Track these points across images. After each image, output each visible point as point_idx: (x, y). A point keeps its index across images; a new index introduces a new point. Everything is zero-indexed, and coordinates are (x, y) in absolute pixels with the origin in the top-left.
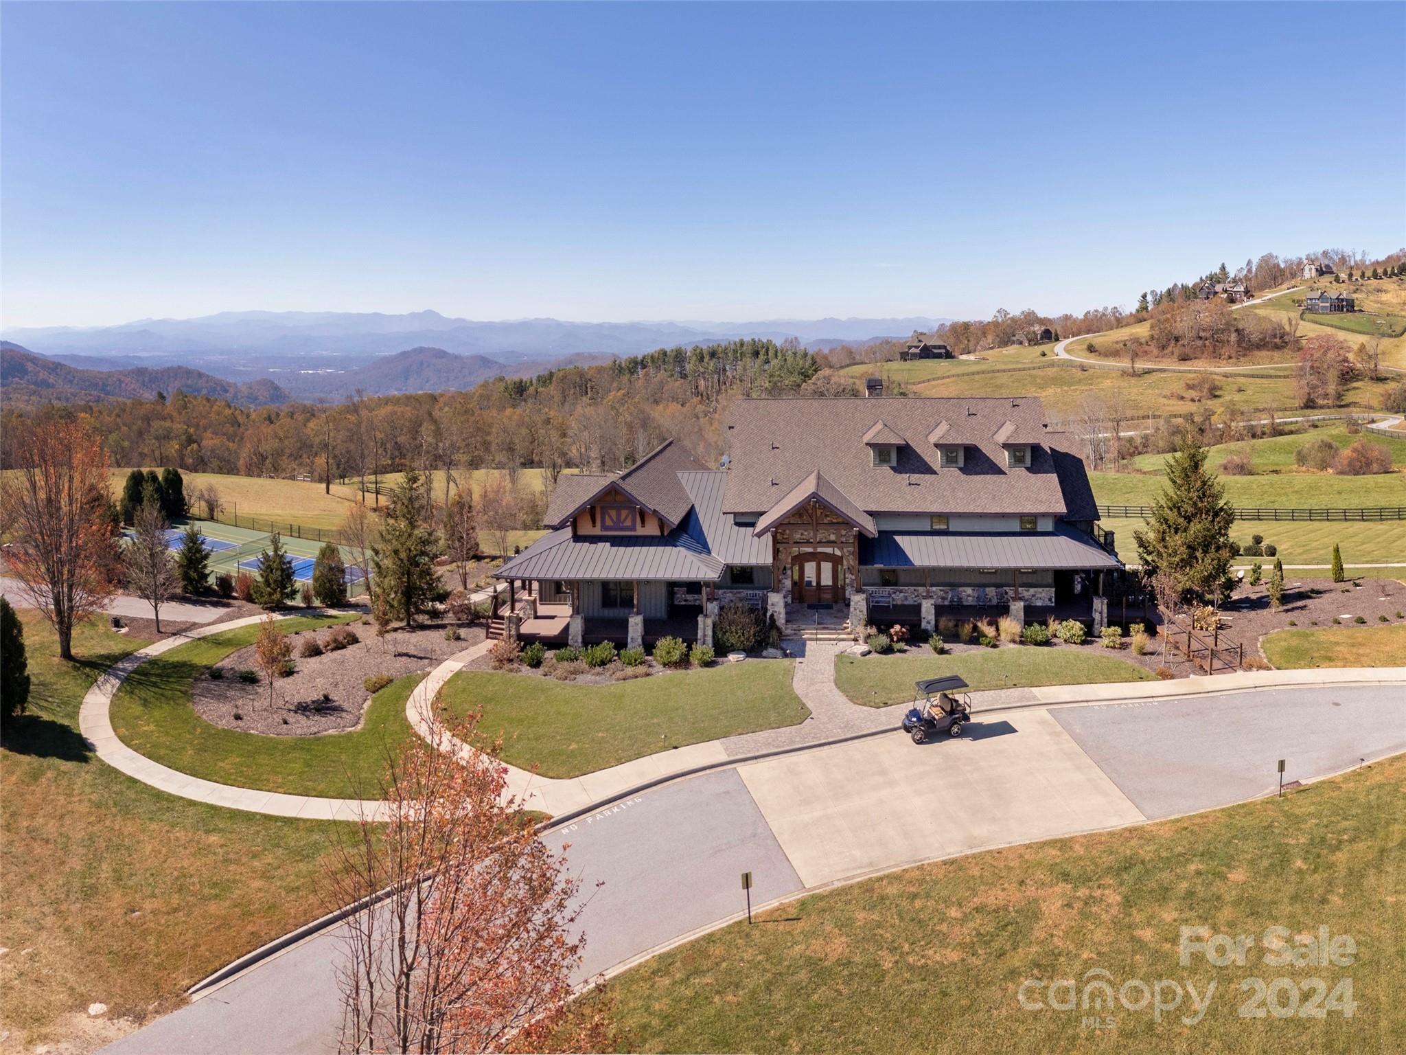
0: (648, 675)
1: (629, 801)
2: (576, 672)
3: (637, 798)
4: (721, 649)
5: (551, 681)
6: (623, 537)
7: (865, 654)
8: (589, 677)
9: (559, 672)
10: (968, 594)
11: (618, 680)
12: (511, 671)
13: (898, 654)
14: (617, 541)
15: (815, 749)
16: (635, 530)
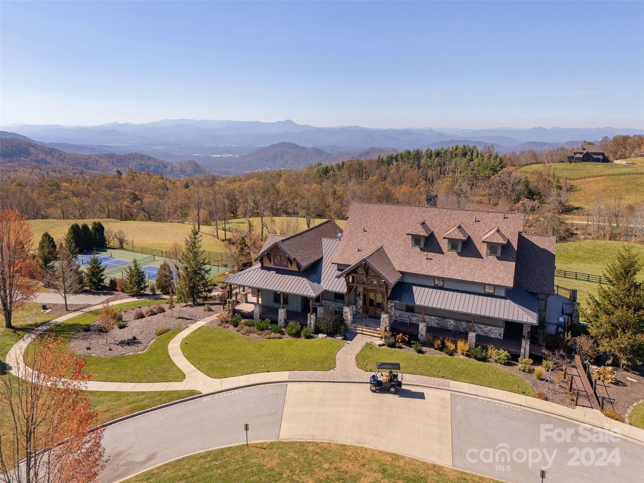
0: (280, 338)
1: (236, 391)
2: (250, 332)
3: (240, 391)
4: (317, 331)
5: (239, 334)
6: (282, 270)
7: (380, 345)
8: (255, 335)
9: (243, 331)
10: (451, 324)
11: (266, 338)
12: (224, 327)
13: (397, 349)
14: (279, 271)
15: (326, 383)
16: (288, 267)
